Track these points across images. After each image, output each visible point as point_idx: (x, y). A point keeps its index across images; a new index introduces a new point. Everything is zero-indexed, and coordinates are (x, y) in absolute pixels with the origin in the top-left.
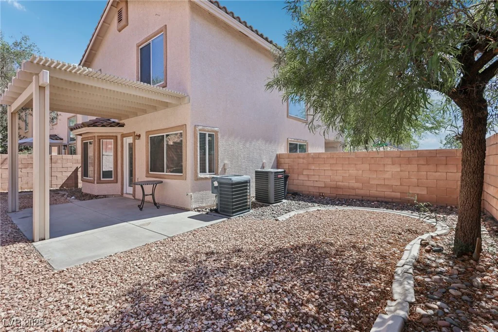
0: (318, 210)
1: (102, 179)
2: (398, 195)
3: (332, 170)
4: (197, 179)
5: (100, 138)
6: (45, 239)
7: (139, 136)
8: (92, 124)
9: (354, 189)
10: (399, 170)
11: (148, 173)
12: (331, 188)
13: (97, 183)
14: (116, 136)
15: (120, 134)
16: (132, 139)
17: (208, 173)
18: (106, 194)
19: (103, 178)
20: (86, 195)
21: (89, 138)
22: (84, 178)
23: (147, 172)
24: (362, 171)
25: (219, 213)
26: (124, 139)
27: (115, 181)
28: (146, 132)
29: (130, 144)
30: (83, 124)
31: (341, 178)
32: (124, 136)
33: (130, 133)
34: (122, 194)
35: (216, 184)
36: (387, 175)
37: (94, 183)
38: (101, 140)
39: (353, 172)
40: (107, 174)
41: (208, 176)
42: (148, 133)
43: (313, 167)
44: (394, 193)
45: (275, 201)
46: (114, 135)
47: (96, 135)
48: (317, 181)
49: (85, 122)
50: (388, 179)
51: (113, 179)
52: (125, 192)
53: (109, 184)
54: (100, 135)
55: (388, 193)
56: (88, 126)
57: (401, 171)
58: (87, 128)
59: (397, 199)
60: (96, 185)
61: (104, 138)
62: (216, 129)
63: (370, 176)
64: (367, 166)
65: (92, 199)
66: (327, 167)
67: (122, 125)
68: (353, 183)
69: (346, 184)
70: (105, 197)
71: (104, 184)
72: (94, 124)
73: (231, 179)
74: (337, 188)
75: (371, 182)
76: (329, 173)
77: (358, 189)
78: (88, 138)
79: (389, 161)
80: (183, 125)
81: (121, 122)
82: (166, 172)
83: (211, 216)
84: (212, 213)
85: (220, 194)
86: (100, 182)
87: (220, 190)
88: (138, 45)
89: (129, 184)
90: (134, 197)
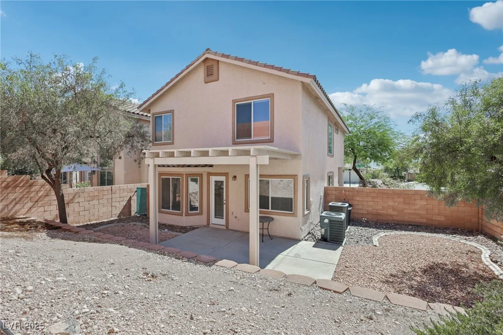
0: (386, 235)
1: (189, 212)
2: (425, 221)
3: (373, 201)
4: (304, 216)
5: (188, 176)
7: (235, 177)
9: (392, 216)
10: (425, 203)
11: (248, 208)
12: (373, 214)
14: (202, 174)
15: (207, 172)
16: (224, 178)
17: (306, 210)
18: (193, 225)
21: (173, 175)
22: (163, 210)
23: (246, 207)
24: (398, 203)
25: (329, 242)
26: (211, 177)
27: (201, 214)
28: (246, 175)
29: (216, 182)
31: (381, 207)
32: (211, 174)
33: (221, 173)
34: (208, 224)
36: (416, 207)
37: (182, 216)
39: (391, 203)
41: (307, 213)
43: (357, 199)
44: (421, 219)
46: (200, 173)
47: (184, 173)
48: (360, 209)
50: (418, 209)
51: (198, 212)
53: (195, 216)
54: (188, 173)
55: (418, 219)
57: (427, 204)
59: (423, 223)
60: (184, 217)
61: (191, 175)
62: (309, 176)
63: (405, 207)
64: (402, 200)
66: (370, 199)
68: (391, 212)
69: (385, 212)
71: (192, 216)
74: (378, 214)
75: (405, 211)
76: (371, 204)
77: (395, 216)
78: (170, 175)
79: (419, 197)
80: (294, 175)
82: (271, 209)
83: (324, 244)
84: (321, 242)
85: (330, 228)
86: (187, 215)
87: (330, 226)
88: (234, 101)
89: (215, 215)
90: (227, 227)
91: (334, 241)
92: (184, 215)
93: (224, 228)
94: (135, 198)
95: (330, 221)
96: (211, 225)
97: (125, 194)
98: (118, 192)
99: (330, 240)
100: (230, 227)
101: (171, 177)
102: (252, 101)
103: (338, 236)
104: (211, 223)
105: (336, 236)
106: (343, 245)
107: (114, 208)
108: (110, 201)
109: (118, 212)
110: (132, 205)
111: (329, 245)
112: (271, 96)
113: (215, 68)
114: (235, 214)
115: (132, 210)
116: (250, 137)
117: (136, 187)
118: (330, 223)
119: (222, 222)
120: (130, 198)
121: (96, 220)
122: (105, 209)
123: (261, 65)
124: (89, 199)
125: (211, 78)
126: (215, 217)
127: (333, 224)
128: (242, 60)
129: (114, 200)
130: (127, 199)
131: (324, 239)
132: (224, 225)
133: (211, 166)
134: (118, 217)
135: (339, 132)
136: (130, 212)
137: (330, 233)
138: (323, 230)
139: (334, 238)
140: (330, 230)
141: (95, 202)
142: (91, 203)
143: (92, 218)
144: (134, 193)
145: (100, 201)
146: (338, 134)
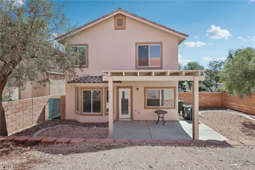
5: (106, 89)
7: (137, 89)
11: (146, 107)
22: (85, 113)
28: (145, 87)
29: (123, 92)
32: (120, 87)
47: (104, 87)
80: (174, 87)
82: (161, 106)
85: (191, 113)
88: (136, 44)
90: (132, 119)
92: (104, 115)
93: (130, 120)
94: (47, 106)
96: (119, 120)
97: (41, 104)
98: (36, 103)
99: (191, 119)
100: (134, 119)
101: (92, 90)
102: (149, 45)
104: (120, 118)
107: (34, 116)
108: (31, 110)
109: (36, 119)
110: (46, 112)
112: (161, 43)
113: (123, 21)
114: (137, 111)
115: (46, 116)
116: (148, 65)
117: (48, 98)
118: (191, 110)
119: (128, 116)
120: (45, 107)
121: (21, 128)
122: (27, 118)
123: (158, 25)
124: (15, 111)
125: (120, 27)
126: (123, 114)
128: (145, 19)
129: (34, 110)
130: (42, 108)
132: (130, 118)
133: (121, 82)
134: (37, 123)
136: (44, 117)
137: (191, 115)
138: (186, 114)
141: (21, 113)
142: (18, 114)
143: (18, 127)
144: (47, 103)
145: (25, 112)
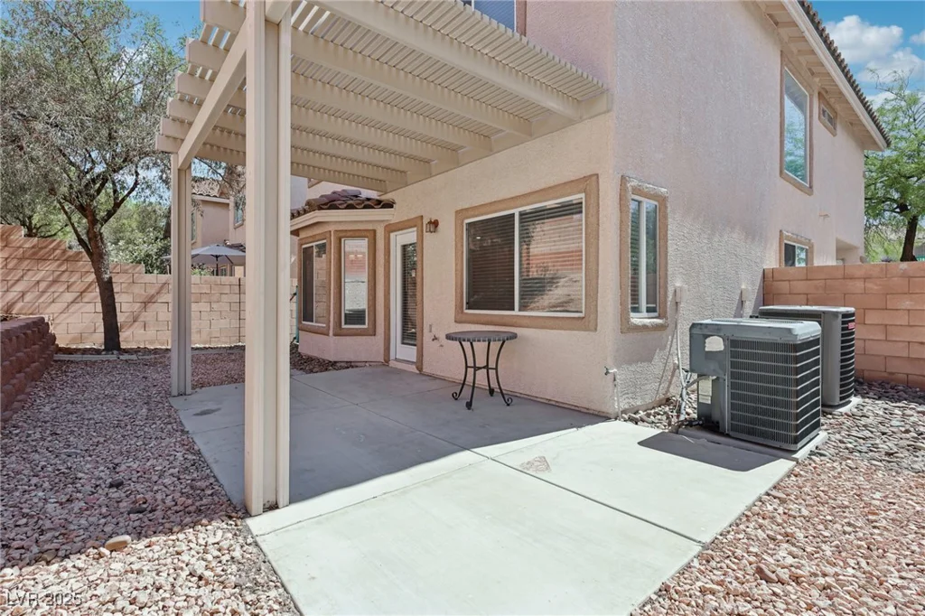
1: (344, 326)
4: (628, 328)
5: (341, 235)
6: (277, 508)
7: (435, 224)
8: (325, 204)
11: (462, 312)
13: (335, 335)
14: (374, 231)
15: (383, 225)
16: (415, 233)
17: (645, 314)
18: (353, 359)
19: (345, 324)
20: (310, 359)
21: (317, 238)
22: (304, 322)
23: (459, 309)
25: (728, 436)
26: (392, 235)
27: (371, 332)
28: (457, 212)
29: (404, 247)
30: (308, 203)
32: (391, 228)
33: (408, 220)
34: (387, 360)
35: (715, 344)
37: (328, 335)
38: (343, 240)
40: (356, 317)
41: (647, 321)
42: (460, 214)
45: (842, 399)
46: (370, 227)
47: (332, 228)
49: (314, 200)
51: (366, 326)
52: (392, 356)
53: (359, 338)
54: (341, 228)
56: (320, 208)
58: (317, 213)
60: (332, 339)
61: (349, 234)
62: (663, 190)
65: (326, 370)
67: (389, 205)
70: (353, 367)
71: (348, 338)
72: (330, 203)
73: (789, 330)
78: (314, 238)
80: (591, 176)
81: (385, 198)
82: (520, 310)
83: (703, 441)
84: (693, 431)
85: (733, 375)
86: (339, 333)
87: (733, 365)
89: (403, 338)
90: (420, 368)
91: (751, 432)
92: (331, 333)
93: (413, 369)
95: (733, 344)
96: (392, 364)
99: (734, 428)
100: (425, 370)
101: (314, 245)
103: (774, 414)
104: (391, 358)
105: (765, 412)
106: (802, 454)
108: (236, 307)
111: (727, 446)
118: (734, 355)
119: (413, 353)
121: (205, 343)
122: (224, 323)
126: (403, 343)
127: (747, 356)
131: (707, 422)
132: (413, 363)
135: (839, 127)
137: (733, 396)
138: (706, 387)
139: (752, 421)
140: (733, 386)
142: (195, 307)
143: (195, 338)
145: (215, 306)
146: (834, 135)
